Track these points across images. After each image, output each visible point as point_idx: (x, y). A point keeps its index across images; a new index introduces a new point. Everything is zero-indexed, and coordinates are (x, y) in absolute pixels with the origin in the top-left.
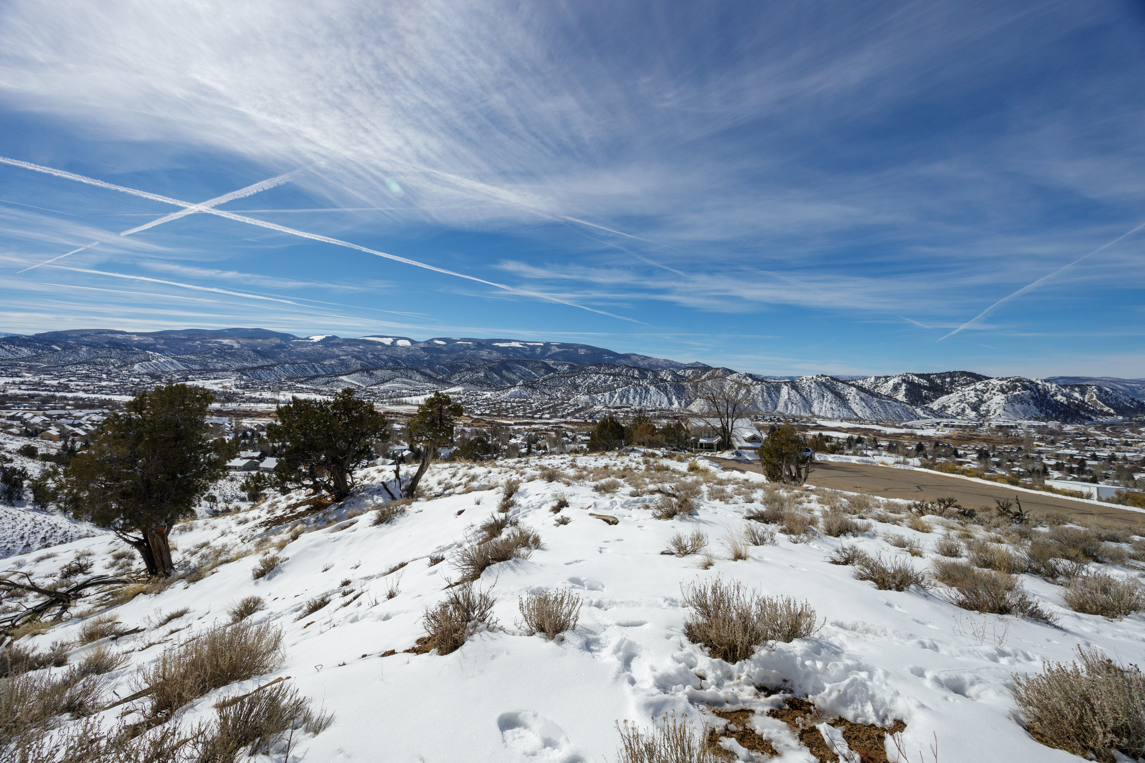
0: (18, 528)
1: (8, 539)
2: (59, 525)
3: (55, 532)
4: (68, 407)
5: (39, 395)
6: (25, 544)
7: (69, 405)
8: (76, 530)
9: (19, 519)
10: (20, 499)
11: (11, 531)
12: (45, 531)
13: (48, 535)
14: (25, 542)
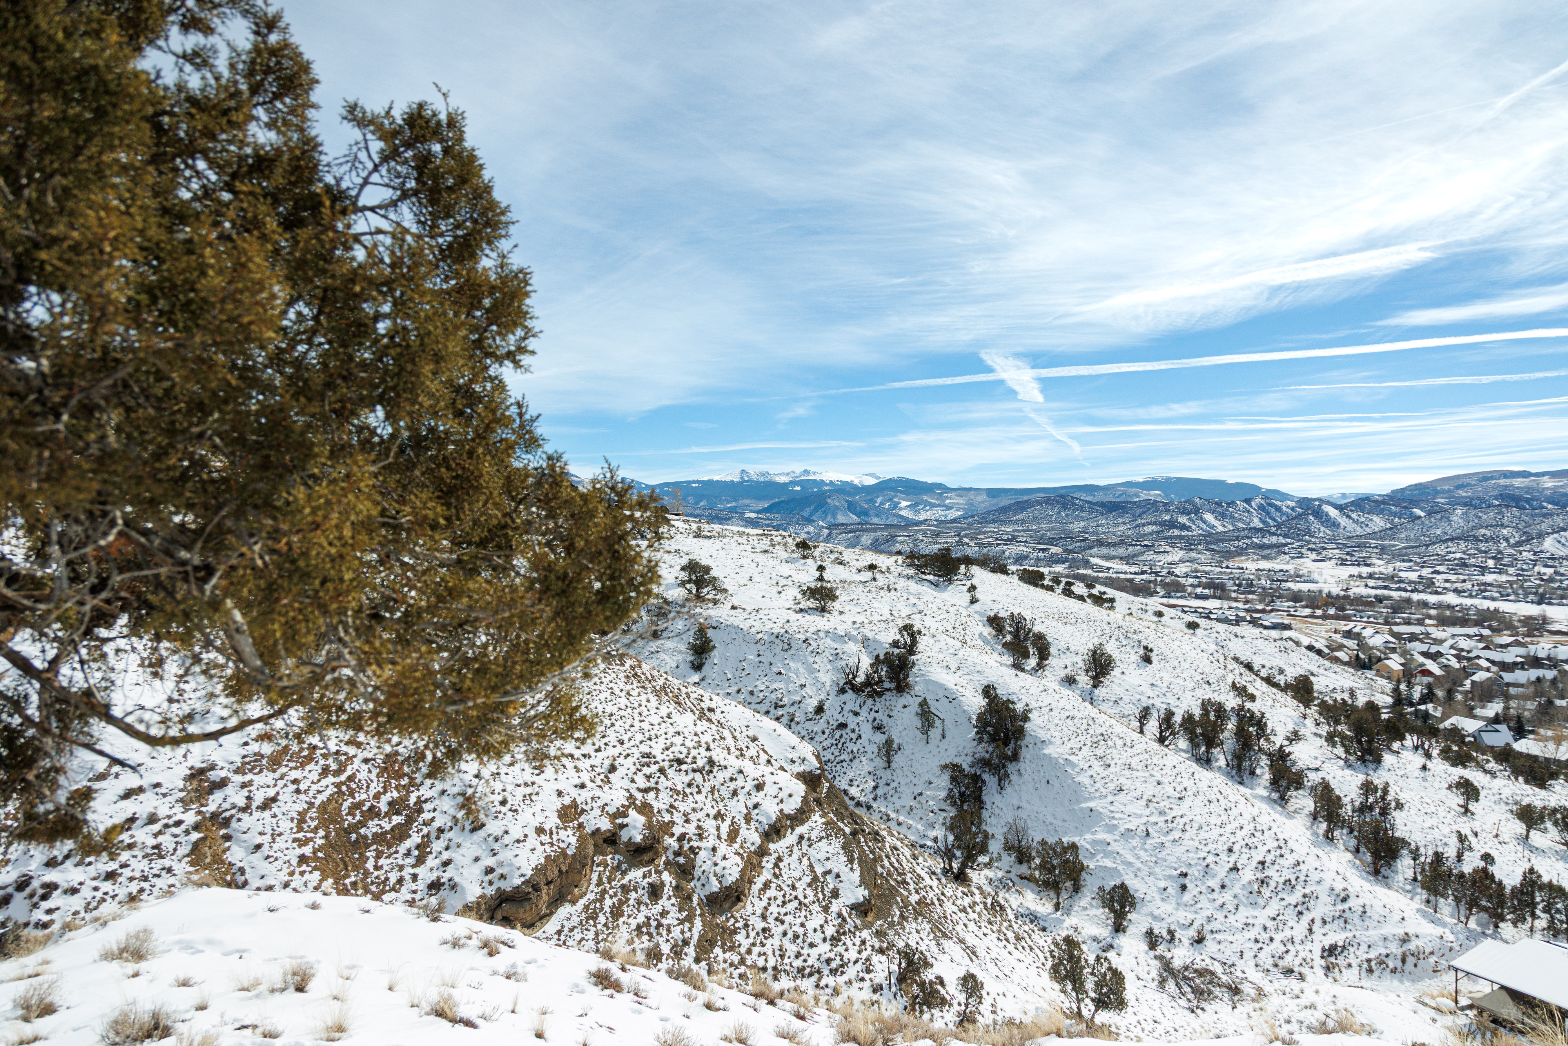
0: (1229, 828)
1: (1210, 847)
2: (1291, 844)
3: (1282, 856)
4: (1428, 621)
5: (1388, 598)
6: (1231, 865)
7: (1430, 617)
8: (1317, 864)
9: (1234, 812)
10: (1252, 773)
11: (1217, 831)
12: (1266, 848)
13: (1269, 858)
14: (1232, 859)
